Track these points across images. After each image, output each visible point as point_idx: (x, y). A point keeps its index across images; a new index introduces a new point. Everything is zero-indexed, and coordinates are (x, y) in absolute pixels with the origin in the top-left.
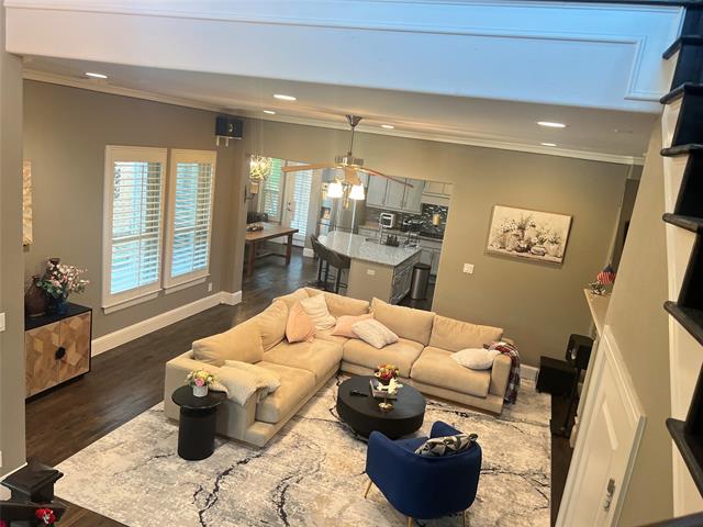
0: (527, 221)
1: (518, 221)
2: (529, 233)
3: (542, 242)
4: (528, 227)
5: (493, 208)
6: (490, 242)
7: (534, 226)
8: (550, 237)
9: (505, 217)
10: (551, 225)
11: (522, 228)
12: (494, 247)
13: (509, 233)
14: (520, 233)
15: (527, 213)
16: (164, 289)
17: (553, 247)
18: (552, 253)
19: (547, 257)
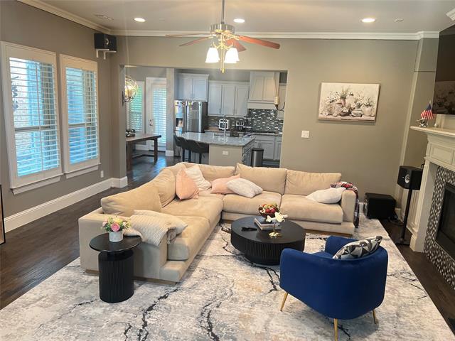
0: (347, 91)
1: (340, 92)
2: (349, 101)
3: (359, 106)
4: (348, 96)
5: (321, 84)
6: (320, 112)
7: (352, 95)
8: (365, 102)
9: (330, 90)
10: (365, 92)
11: (343, 98)
12: (323, 114)
13: (334, 103)
14: (343, 102)
15: (346, 86)
16: (65, 174)
17: (368, 109)
18: (368, 114)
19: (364, 118)
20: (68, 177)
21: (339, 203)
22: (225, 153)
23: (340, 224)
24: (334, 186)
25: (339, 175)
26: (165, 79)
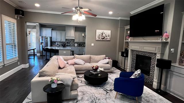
1: (101, 33)
2: (104, 35)
3: (106, 36)
5: (96, 30)
6: (96, 38)
7: (104, 33)
8: (108, 35)
9: (99, 32)
10: (107, 33)
11: (102, 34)
12: (97, 39)
13: (100, 36)
15: (103, 31)
16: (5, 64)
17: (108, 37)
18: (108, 38)
19: (108, 39)
20: (6, 65)
21: (108, 63)
22: (65, 52)
23: (109, 69)
24: (105, 59)
25: (105, 55)
26: (36, 30)
